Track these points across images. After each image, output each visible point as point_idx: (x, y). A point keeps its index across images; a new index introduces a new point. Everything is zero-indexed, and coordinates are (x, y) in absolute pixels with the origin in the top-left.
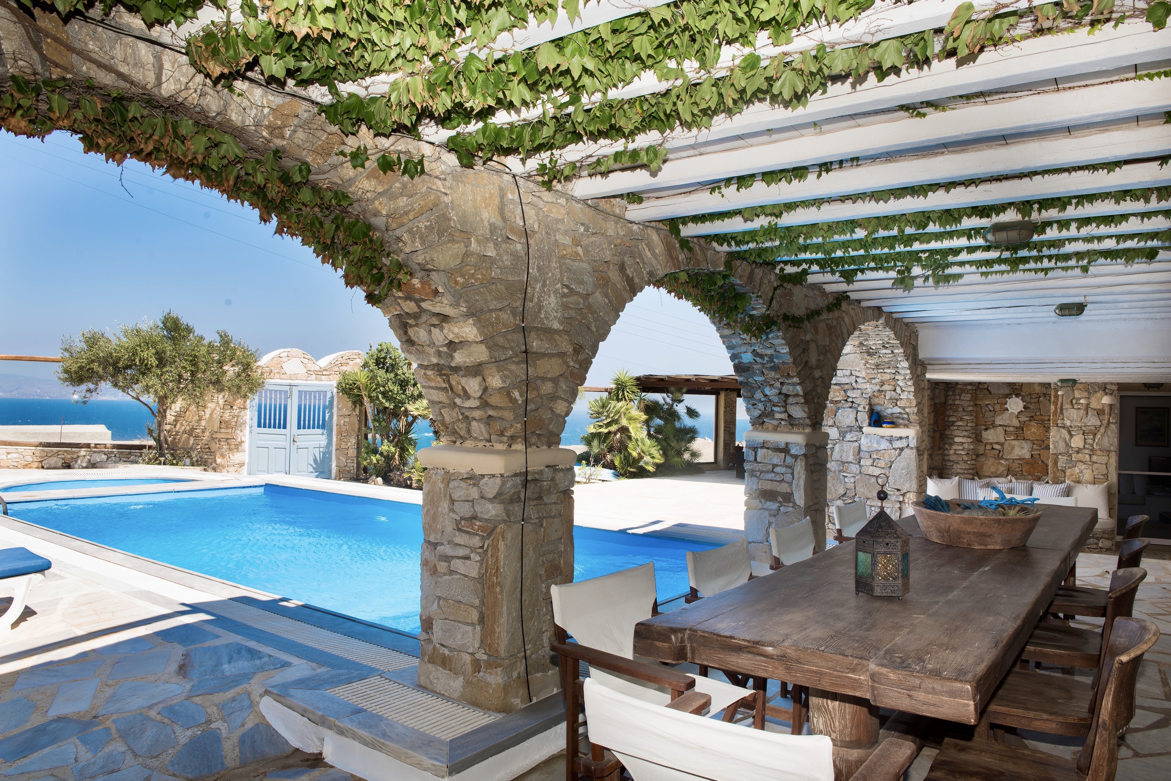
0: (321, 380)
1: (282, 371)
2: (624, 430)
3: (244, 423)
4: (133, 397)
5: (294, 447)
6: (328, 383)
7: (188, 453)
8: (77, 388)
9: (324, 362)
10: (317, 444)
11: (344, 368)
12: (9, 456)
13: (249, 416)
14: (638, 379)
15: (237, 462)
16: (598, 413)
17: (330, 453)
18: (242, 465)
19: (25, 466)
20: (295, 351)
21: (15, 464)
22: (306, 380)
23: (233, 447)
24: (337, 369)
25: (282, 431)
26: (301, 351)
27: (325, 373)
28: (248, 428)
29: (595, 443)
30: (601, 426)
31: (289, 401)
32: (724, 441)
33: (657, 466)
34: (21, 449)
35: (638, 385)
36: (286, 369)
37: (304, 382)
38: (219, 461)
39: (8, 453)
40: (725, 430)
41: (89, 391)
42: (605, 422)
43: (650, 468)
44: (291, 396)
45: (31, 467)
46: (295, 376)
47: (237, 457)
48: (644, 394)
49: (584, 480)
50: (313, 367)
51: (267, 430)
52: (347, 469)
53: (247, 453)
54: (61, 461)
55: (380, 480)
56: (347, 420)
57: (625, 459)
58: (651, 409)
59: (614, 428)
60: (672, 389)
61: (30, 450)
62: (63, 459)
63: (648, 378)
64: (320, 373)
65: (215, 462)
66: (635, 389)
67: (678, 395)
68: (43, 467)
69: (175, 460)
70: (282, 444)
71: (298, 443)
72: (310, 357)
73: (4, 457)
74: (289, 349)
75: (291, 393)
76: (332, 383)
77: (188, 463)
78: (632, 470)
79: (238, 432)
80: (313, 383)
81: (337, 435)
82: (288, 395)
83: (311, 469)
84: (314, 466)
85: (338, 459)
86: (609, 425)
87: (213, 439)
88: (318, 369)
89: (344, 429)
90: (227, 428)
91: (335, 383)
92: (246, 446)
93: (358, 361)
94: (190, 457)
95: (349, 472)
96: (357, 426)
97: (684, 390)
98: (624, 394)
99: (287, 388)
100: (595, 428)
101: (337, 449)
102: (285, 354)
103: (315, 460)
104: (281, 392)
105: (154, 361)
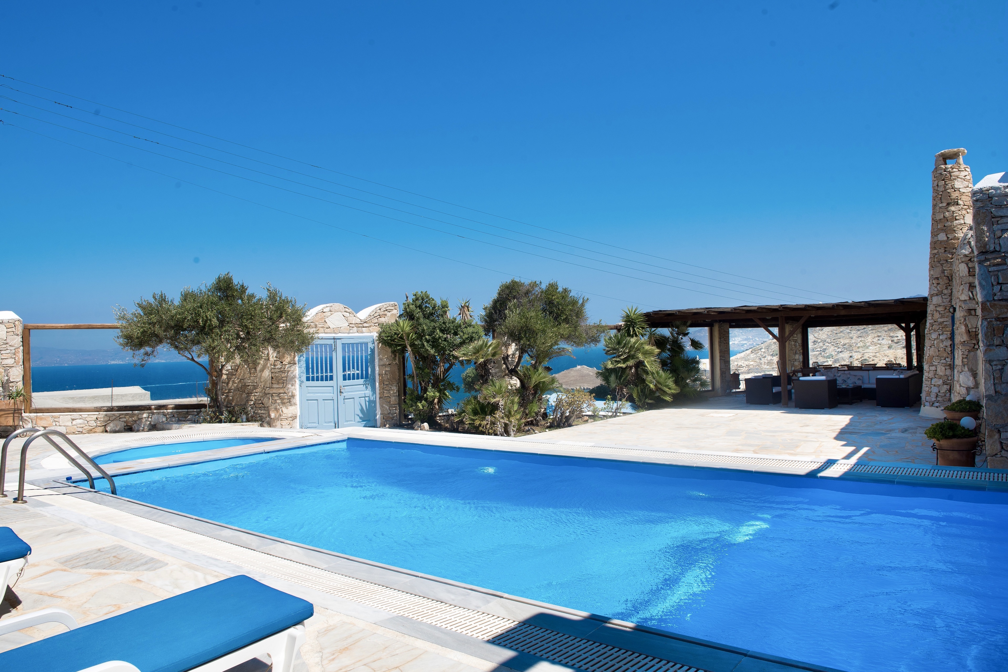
0: (362, 332)
1: (326, 326)
2: (640, 364)
3: (294, 377)
4: (188, 358)
5: (341, 398)
6: (369, 334)
7: (244, 410)
8: (137, 352)
9: (363, 314)
10: (362, 393)
11: (382, 320)
12: (74, 422)
13: (298, 370)
14: (647, 315)
15: (290, 415)
16: (614, 349)
17: (375, 402)
18: (294, 418)
19: (90, 431)
20: (337, 306)
21: (80, 430)
22: (349, 333)
23: (286, 401)
24: (376, 321)
25: (329, 383)
26: (342, 306)
27: (365, 325)
28: (298, 382)
29: (613, 378)
30: (618, 362)
31: (334, 354)
32: (721, 369)
33: (674, 396)
34: (84, 414)
35: (647, 321)
36: (329, 324)
37: (346, 335)
38: (273, 415)
39: (73, 420)
40: (720, 359)
41: (146, 354)
42: (622, 357)
43: (668, 398)
44: (335, 349)
45: (95, 432)
46: (338, 330)
47: (288, 411)
48: (653, 329)
49: (610, 414)
50: (354, 320)
51: (316, 383)
52: (391, 416)
53: (298, 406)
54: (123, 424)
55: (426, 425)
56: (388, 369)
57: (642, 392)
58: (660, 342)
59: (631, 363)
60: (678, 323)
61: (94, 415)
62: (125, 422)
63: (657, 313)
64: (361, 325)
65: (269, 416)
66: (643, 324)
67: (683, 328)
68: (106, 431)
69: (233, 418)
70: (330, 396)
71: (345, 394)
72: (350, 310)
73: (69, 424)
74: (331, 304)
75: (335, 346)
76: (372, 334)
77: (244, 420)
78: (650, 401)
79: (290, 386)
80: (355, 335)
81: (380, 384)
82: (333, 348)
83: (358, 419)
84: (361, 415)
85: (382, 407)
86: (625, 360)
87: (266, 394)
88: (358, 321)
89: (385, 378)
90: (278, 383)
91: (375, 335)
92: (297, 399)
93: (395, 312)
94: (247, 414)
95: (392, 418)
96: (398, 374)
97: (689, 323)
98: (634, 330)
99: (331, 342)
100: (612, 363)
101: (380, 398)
102: (328, 309)
103: (362, 410)
104: (326, 345)
105: (215, 322)
